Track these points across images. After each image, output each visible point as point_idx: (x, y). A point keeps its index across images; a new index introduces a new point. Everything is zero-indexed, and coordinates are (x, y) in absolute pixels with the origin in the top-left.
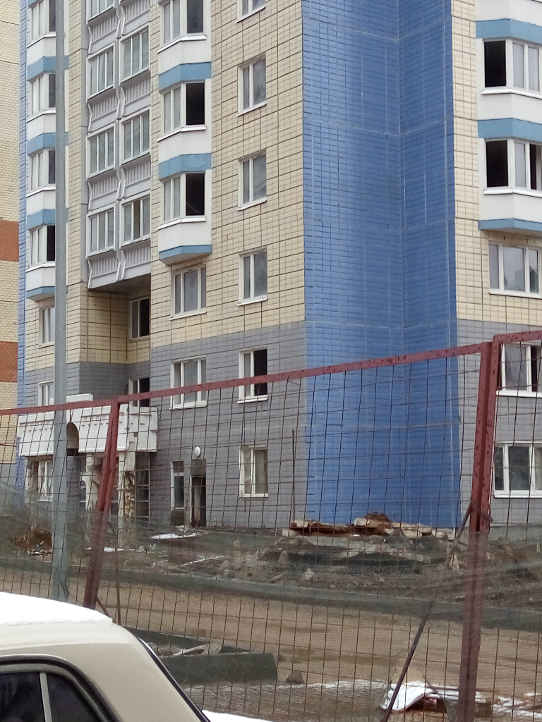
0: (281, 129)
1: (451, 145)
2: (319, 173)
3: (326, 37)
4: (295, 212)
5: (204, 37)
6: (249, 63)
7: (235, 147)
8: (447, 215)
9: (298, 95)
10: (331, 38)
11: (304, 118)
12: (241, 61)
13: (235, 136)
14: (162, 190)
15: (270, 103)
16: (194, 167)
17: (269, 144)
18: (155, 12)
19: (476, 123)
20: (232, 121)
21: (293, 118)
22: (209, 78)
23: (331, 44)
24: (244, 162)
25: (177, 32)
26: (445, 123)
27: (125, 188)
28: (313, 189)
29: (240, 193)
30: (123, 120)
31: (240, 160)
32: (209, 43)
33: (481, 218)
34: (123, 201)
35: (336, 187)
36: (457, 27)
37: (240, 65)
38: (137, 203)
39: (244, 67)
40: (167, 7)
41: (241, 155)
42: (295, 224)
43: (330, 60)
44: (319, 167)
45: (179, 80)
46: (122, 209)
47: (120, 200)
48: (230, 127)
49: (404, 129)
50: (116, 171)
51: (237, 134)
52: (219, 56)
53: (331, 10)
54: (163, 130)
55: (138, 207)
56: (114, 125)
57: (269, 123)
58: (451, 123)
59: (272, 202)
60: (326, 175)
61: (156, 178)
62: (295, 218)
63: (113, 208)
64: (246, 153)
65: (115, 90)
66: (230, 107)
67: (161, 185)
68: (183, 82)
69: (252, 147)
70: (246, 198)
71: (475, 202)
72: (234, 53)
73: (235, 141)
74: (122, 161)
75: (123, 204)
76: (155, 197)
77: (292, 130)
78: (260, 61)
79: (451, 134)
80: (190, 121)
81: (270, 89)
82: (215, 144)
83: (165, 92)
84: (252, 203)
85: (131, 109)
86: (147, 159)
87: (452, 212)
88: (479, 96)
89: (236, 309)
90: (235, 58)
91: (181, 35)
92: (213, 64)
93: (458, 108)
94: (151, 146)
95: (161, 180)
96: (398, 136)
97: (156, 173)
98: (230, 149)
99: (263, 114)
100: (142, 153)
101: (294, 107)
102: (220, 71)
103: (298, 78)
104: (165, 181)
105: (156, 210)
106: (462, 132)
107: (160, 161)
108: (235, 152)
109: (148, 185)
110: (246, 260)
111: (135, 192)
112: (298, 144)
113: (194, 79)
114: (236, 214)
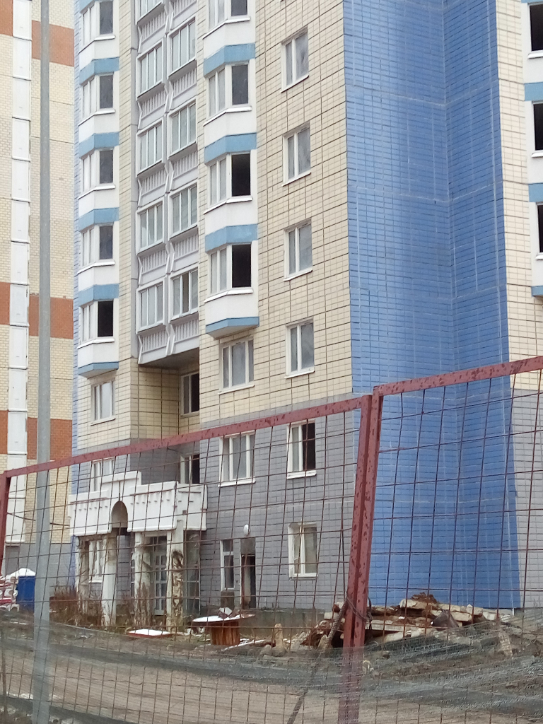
0: (325, 197)
1: (501, 210)
2: (365, 241)
3: (370, 103)
4: (340, 282)
5: (249, 109)
6: (293, 133)
7: (281, 216)
8: (498, 282)
9: (342, 162)
10: (375, 104)
11: (348, 186)
12: (285, 131)
13: (281, 206)
14: (208, 263)
15: (315, 172)
16: (240, 239)
17: (314, 213)
18: (202, 85)
19: (527, 187)
20: (278, 191)
21: (338, 186)
22: (255, 148)
23: (376, 110)
24: (290, 231)
25: (222, 104)
26: (495, 187)
27: (175, 262)
28: (359, 257)
29: (286, 264)
30: (172, 193)
31: (286, 230)
32: (254, 114)
33: (534, 284)
34: (173, 275)
35: (383, 255)
36: (504, 89)
37: (285, 135)
38: (185, 276)
39: (289, 137)
40: (213, 81)
41: (287, 225)
42: (341, 293)
43: (375, 126)
44: (365, 235)
45: (225, 151)
46: (170, 283)
47: (169, 274)
48: (275, 198)
49: (453, 195)
50: (165, 245)
51: (283, 203)
52: (264, 126)
53: (375, 76)
54: (209, 203)
55: (186, 280)
56: (162, 199)
57: (314, 191)
58: (500, 187)
59: (318, 272)
60: (373, 242)
61: (203, 250)
62: (341, 287)
63: (162, 282)
64: (291, 223)
65: (164, 164)
66: (275, 177)
67: (208, 257)
68: (228, 153)
69: (298, 217)
70: (292, 269)
71: (527, 267)
72: (279, 123)
73: (281, 211)
74: (171, 234)
75: (172, 278)
76: (203, 269)
77: (337, 198)
78: (304, 130)
79: (501, 199)
80: (236, 192)
81: (315, 157)
82: (260, 215)
83: (211, 164)
84: (298, 273)
85: (179, 183)
86: (194, 233)
87: (504, 278)
88: (529, 160)
89: (284, 381)
90: (279, 128)
91: (226, 106)
92: (258, 135)
93: (507, 172)
94: (198, 219)
95: (208, 252)
96: (448, 201)
97: (204, 245)
98: (275, 219)
99: (307, 183)
100: (190, 226)
101: (338, 175)
102: (265, 141)
103: (342, 145)
104: (212, 253)
105: (203, 283)
106: (512, 197)
107: (208, 233)
108: (280, 222)
109: (196, 257)
110: (293, 331)
111: (183, 266)
112: (343, 212)
113: (239, 150)
114: (282, 285)
